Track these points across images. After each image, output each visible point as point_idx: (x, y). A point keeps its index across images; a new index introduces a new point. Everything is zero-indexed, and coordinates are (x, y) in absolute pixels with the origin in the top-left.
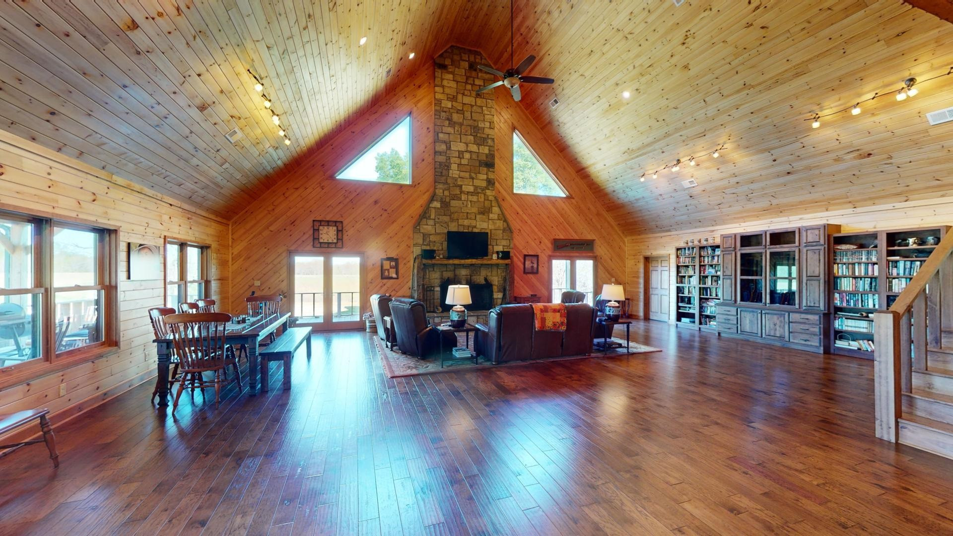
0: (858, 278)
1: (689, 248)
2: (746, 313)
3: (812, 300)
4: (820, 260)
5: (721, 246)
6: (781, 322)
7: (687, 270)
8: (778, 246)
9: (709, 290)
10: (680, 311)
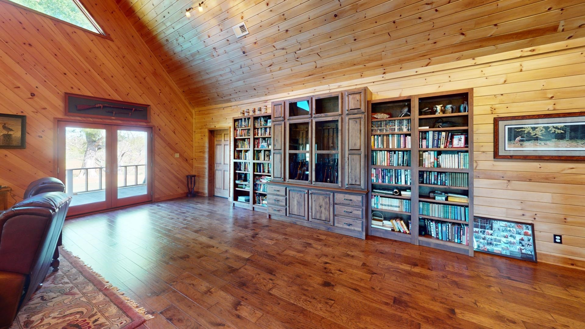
0: (391, 151)
1: (245, 119)
2: (294, 194)
3: (353, 177)
4: (360, 131)
5: (272, 117)
6: (326, 203)
7: (243, 144)
8: (323, 115)
9: (262, 166)
10: (237, 189)
